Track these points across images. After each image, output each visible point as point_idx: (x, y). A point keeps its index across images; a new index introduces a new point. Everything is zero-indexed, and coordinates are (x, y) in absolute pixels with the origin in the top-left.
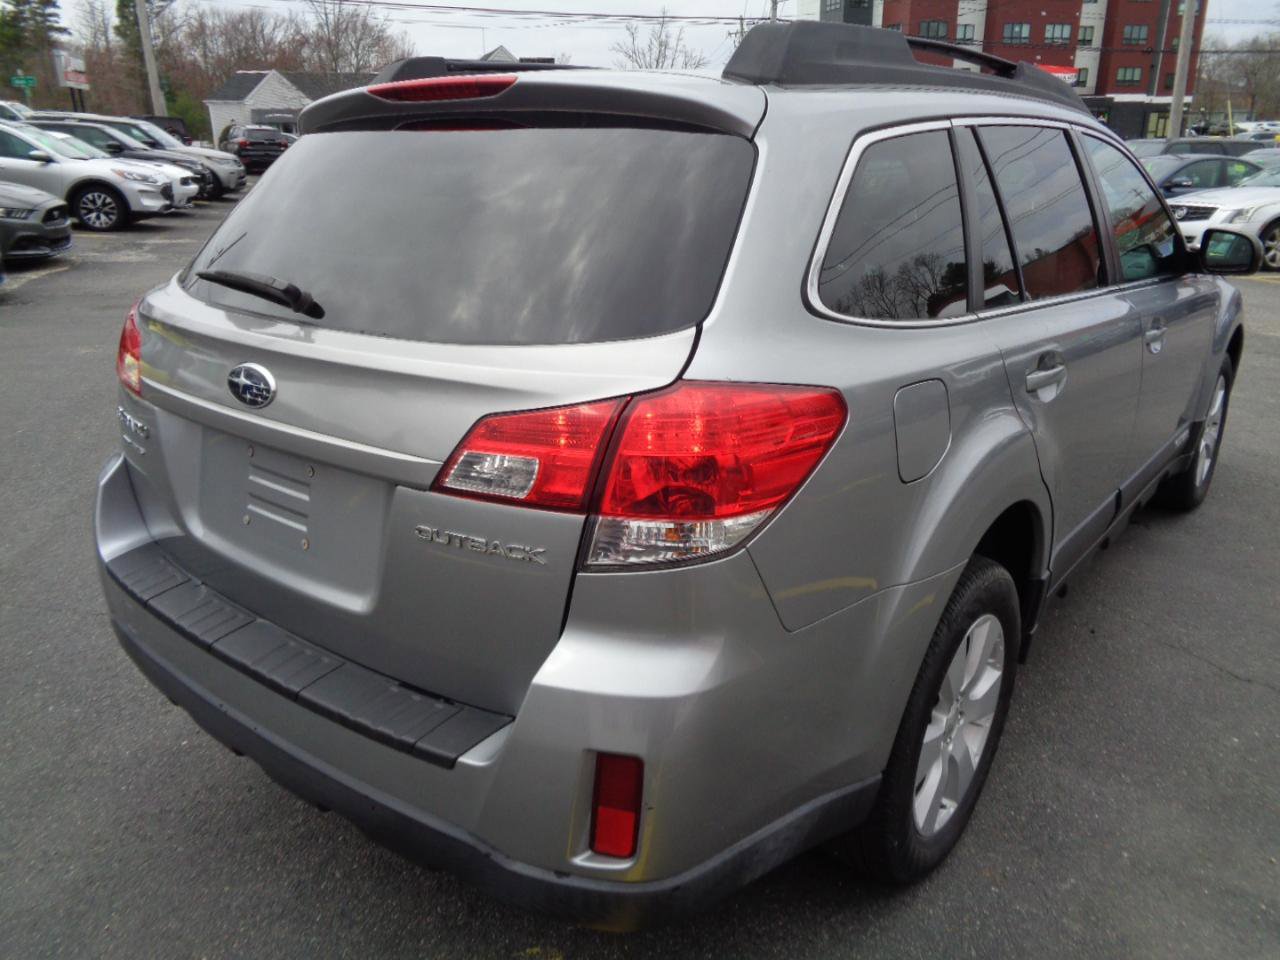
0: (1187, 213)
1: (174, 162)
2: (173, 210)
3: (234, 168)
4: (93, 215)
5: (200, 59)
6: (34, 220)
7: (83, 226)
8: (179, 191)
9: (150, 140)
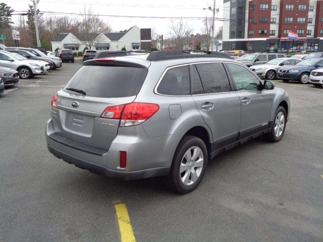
0: (318, 74)
1: (43, 60)
2: (43, 73)
3: (59, 61)
4: (23, 75)
5: (50, 30)
6: (11, 76)
7: (21, 78)
8: (45, 68)
9: (37, 54)
